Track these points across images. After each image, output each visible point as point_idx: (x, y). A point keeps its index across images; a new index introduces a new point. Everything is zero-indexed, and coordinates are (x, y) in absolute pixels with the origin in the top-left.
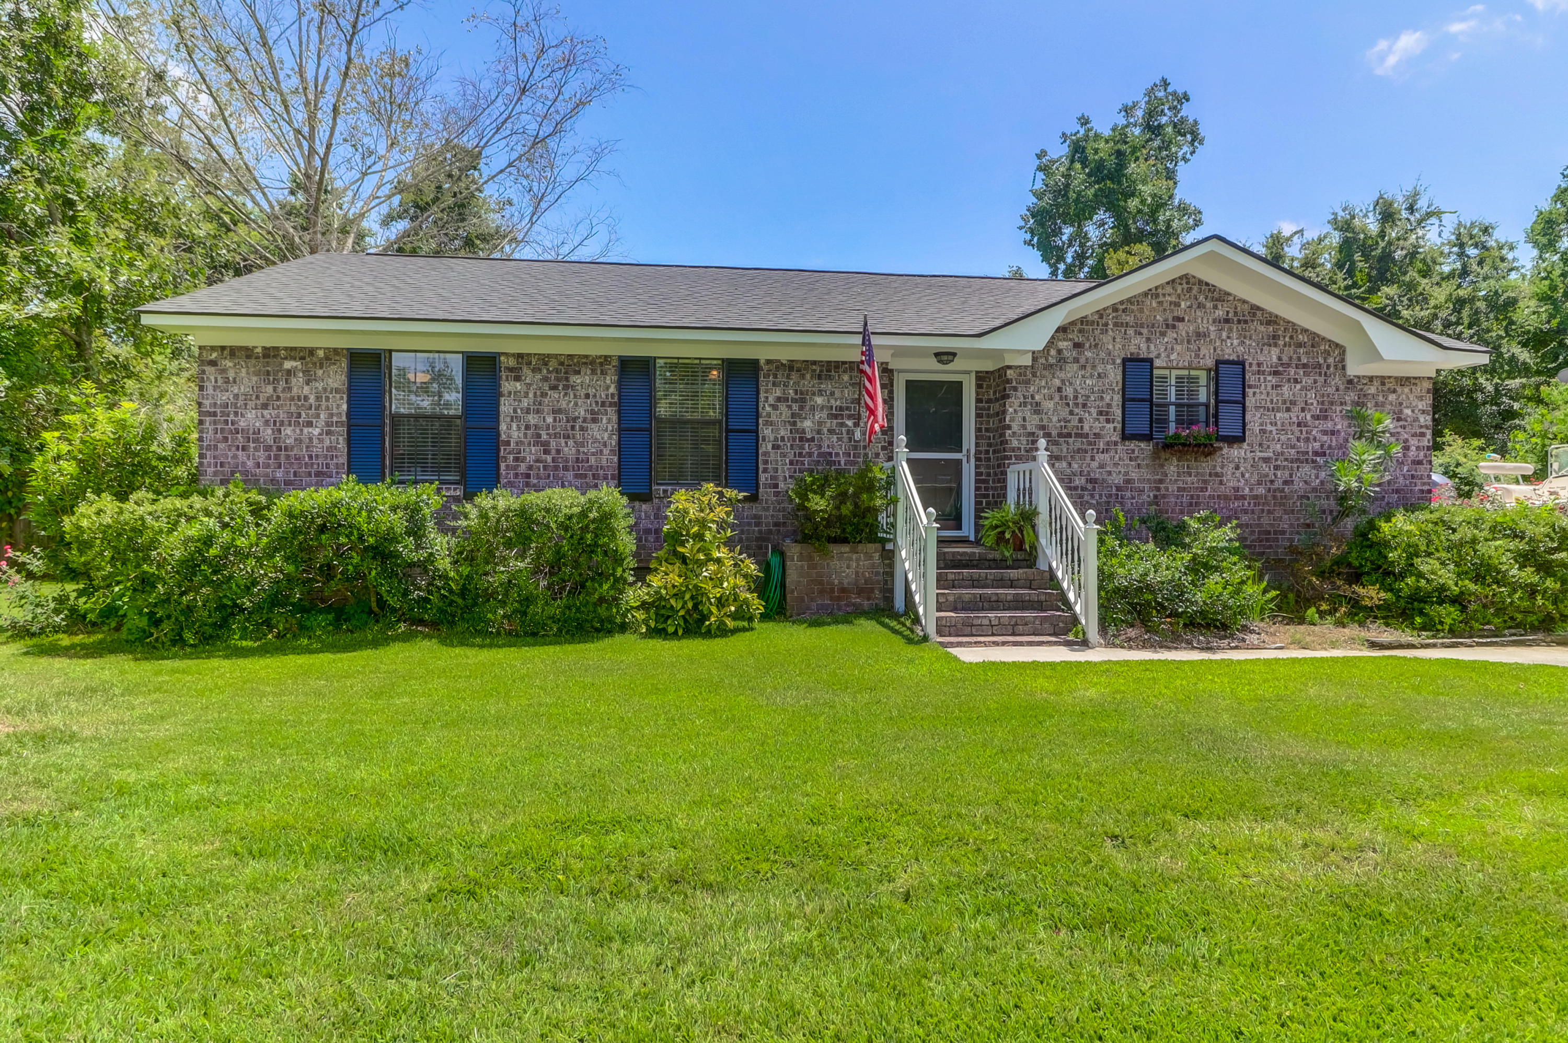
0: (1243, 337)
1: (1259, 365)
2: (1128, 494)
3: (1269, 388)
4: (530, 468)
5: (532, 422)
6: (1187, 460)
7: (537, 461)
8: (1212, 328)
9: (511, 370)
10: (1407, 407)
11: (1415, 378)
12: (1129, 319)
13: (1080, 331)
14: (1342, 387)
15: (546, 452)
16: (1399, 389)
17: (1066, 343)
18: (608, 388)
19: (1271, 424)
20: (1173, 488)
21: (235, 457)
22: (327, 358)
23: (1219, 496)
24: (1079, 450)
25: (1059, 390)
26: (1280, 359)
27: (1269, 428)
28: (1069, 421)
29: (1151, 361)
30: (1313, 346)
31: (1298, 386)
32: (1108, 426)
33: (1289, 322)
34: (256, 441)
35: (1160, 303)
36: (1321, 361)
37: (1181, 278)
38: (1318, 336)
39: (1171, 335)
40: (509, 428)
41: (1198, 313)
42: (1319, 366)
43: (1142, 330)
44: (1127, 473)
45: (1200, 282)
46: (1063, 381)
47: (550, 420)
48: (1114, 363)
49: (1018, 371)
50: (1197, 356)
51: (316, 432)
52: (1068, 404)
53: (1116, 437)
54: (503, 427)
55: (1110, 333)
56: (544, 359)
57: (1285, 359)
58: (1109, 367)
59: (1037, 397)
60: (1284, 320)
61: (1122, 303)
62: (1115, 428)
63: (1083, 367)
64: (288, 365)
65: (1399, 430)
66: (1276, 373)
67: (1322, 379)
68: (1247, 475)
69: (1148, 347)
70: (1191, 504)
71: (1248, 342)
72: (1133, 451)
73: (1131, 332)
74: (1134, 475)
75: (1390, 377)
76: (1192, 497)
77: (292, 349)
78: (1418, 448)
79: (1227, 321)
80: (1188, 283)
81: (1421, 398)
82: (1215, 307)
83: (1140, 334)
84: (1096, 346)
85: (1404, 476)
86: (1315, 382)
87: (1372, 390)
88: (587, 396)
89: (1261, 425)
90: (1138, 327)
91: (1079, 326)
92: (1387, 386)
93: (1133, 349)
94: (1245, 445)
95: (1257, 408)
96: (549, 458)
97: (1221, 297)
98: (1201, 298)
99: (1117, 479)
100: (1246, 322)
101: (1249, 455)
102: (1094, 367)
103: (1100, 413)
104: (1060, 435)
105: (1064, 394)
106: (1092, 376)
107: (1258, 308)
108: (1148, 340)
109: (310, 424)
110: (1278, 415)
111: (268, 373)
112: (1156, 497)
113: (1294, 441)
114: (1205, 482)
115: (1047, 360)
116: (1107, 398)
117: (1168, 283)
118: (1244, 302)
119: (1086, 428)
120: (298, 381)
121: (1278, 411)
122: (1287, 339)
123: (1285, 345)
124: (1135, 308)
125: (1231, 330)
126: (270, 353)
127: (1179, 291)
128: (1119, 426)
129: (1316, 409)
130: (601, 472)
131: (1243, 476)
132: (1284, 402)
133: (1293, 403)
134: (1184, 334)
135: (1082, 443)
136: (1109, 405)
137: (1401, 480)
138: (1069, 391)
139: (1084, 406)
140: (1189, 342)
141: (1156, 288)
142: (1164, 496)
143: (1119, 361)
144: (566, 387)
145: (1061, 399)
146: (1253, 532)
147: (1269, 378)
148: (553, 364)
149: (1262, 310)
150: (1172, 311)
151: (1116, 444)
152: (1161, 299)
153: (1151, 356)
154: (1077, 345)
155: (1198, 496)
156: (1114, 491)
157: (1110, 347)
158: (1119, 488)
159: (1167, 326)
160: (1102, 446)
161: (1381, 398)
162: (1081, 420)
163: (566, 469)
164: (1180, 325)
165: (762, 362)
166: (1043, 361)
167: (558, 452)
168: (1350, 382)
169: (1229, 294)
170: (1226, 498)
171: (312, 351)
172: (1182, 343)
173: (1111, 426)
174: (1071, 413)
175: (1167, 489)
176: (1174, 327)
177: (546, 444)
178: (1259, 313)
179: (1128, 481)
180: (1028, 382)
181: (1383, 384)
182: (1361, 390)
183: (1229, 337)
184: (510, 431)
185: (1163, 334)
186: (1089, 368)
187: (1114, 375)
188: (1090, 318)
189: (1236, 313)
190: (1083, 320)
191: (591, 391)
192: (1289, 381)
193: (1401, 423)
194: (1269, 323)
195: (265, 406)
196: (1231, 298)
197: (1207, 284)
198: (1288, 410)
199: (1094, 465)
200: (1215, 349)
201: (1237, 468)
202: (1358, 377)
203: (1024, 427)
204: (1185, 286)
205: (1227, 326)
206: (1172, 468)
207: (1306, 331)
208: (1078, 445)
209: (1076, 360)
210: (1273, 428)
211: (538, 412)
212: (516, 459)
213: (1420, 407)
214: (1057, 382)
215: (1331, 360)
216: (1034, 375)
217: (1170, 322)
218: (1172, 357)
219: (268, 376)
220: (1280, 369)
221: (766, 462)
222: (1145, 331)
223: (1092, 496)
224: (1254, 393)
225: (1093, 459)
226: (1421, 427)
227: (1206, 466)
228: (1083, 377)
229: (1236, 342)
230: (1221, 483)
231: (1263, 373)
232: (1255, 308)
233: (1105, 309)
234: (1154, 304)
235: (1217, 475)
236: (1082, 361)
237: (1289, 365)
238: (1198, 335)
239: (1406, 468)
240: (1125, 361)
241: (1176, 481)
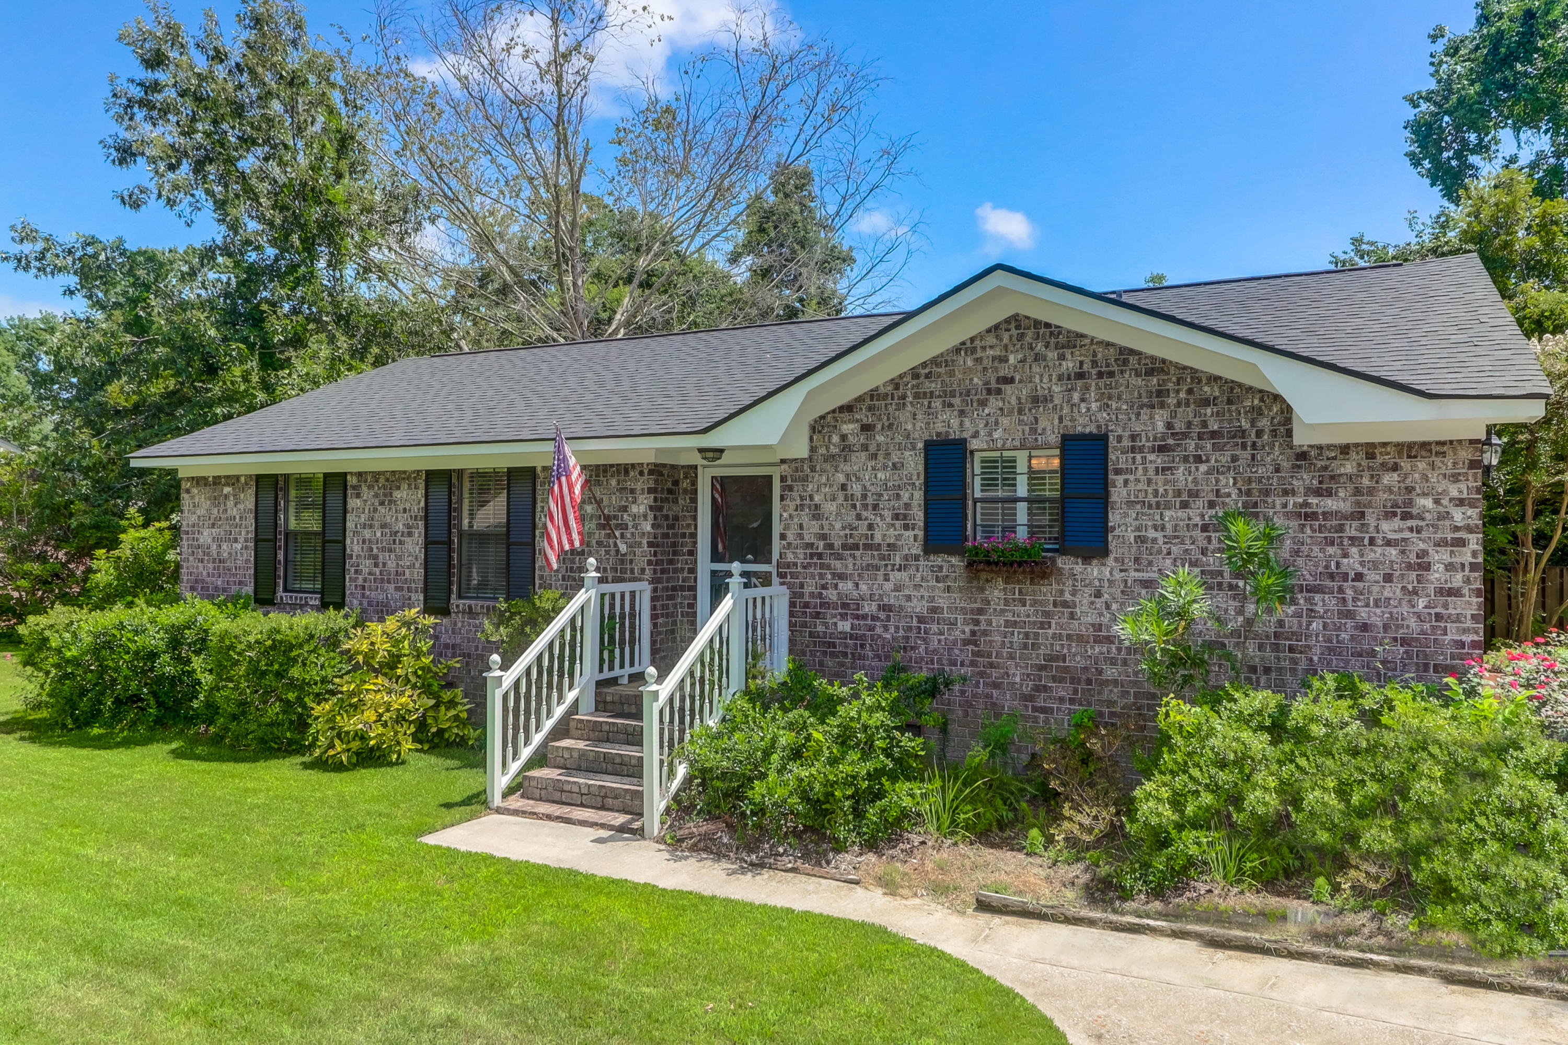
0: (1105, 400)
1: (1133, 438)
2: (935, 628)
3: (1151, 473)
4: (365, 580)
5: (367, 536)
6: (1019, 582)
7: (370, 574)
8: (1056, 389)
9: (354, 487)
10: (1424, 495)
11: (1443, 443)
12: (934, 386)
13: (870, 409)
14: (1286, 465)
15: (376, 565)
16: (1405, 464)
17: (851, 426)
18: (419, 502)
19: (1155, 528)
20: (998, 621)
21: (197, 568)
22: (246, 484)
23: (1069, 637)
24: (868, 567)
25: (843, 487)
26: (1169, 426)
27: (1151, 534)
28: (856, 528)
29: (963, 442)
30: (1230, 402)
31: (1203, 468)
32: (907, 533)
33: (1185, 368)
34: (208, 554)
35: (978, 360)
36: (1245, 424)
37: (1007, 321)
38: (1240, 385)
39: (994, 403)
40: (352, 543)
41: (1036, 369)
42: (1243, 433)
43: (953, 401)
44: (932, 599)
45: (1037, 323)
46: (847, 476)
47: (379, 534)
48: (914, 448)
49: (793, 465)
50: (1033, 431)
51: (239, 546)
52: (854, 506)
53: (917, 550)
54: (348, 541)
55: (909, 408)
56: (376, 475)
57: (1179, 426)
58: (907, 453)
59: (817, 498)
60: (1177, 366)
61: (924, 365)
62: (915, 537)
63: (874, 456)
64: (227, 490)
65: (1407, 534)
66: (1162, 449)
67: (1247, 454)
68: (1114, 606)
69: (961, 424)
70: (1025, 646)
71: (1114, 406)
72: (941, 568)
73: (937, 404)
74: (942, 602)
75: (1385, 445)
76: (1027, 635)
77: (228, 477)
78: (1450, 567)
79: (1080, 376)
80: (1018, 327)
81: (1455, 478)
82: (1062, 357)
83: (951, 405)
84: (890, 426)
85: (1418, 615)
86: (1234, 459)
87: (1349, 468)
88: (405, 510)
89: (1138, 529)
90: (947, 395)
91: (868, 402)
92: (1380, 460)
93: (940, 427)
94: (1110, 561)
95: (1130, 504)
96: (377, 571)
97: (1073, 340)
98: (1039, 347)
99: (919, 607)
100: (1111, 374)
101: (1118, 576)
102: (888, 455)
103: (896, 517)
104: (845, 547)
105: (849, 492)
106: (885, 467)
107: (1132, 352)
108: (962, 413)
109: (236, 540)
110: (1168, 514)
111: (215, 498)
112: (973, 633)
113: (1196, 554)
114: (1047, 614)
115: (828, 448)
116: (905, 496)
117: (989, 331)
118: (1108, 344)
119: (878, 538)
120: (230, 503)
121: (1168, 506)
122: (1182, 395)
123: (1179, 404)
124: (942, 370)
125: (1087, 388)
126: (217, 481)
127: (1006, 340)
128: (921, 534)
129: (1234, 501)
130: (413, 585)
131: (1108, 607)
132: (1178, 493)
133: (1194, 494)
134: (1013, 400)
135: (873, 556)
136: (907, 506)
137: (1413, 623)
138: (856, 489)
139: (875, 507)
140: (1020, 412)
141: (972, 339)
142: (985, 633)
143: (920, 445)
144: (390, 502)
145: (846, 499)
146: (1125, 694)
147: (1151, 457)
148: (382, 481)
149: (1139, 353)
150: (996, 370)
151: (917, 558)
152: (979, 354)
153: (965, 435)
154: (866, 428)
155: (1036, 635)
156: (915, 623)
157: (909, 427)
158: (921, 620)
159: (989, 392)
160: (898, 561)
161: (1366, 482)
162: (871, 527)
163: (389, 582)
164: (1008, 389)
165: (539, 469)
166: (822, 451)
167: (384, 564)
168: (1302, 456)
169: (1083, 336)
170: (1081, 639)
171: (238, 478)
172: (1011, 412)
173: (910, 533)
174: (859, 518)
175: (989, 623)
176: (999, 392)
177: (376, 557)
178: (1133, 360)
179: (934, 610)
180: (805, 479)
181: (1371, 456)
182: (1325, 468)
183: (1083, 400)
184: (354, 546)
185: (983, 403)
186: (880, 457)
187: (914, 464)
188: (882, 390)
189: (1094, 363)
190: (874, 394)
191: (408, 506)
192: (1186, 459)
193: (1410, 523)
194: (1150, 372)
195: (213, 526)
196: (1087, 341)
197: (1048, 325)
198: (1185, 505)
199: (888, 586)
200: (1061, 419)
201: (1098, 595)
202: (1320, 448)
203: (800, 536)
204: (1014, 332)
205: (1080, 383)
206: (996, 592)
207: (1217, 379)
208: (867, 560)
209: (865, 448)
210: (1159, 535)
211: (371, 526)
212: (356, 572)
213: (1454, 493)
214: (841, 478)
215: (1264, 423)
216: (813, 469)
217: (993, 385)
218: (996, 435)
219: (216, 500)
220: (1171, 442)
221: (541, 577)
222: (957, 401)
223: (886, 628)
224: (1126, 482)
225: (887, 579)
226: (1457, 529)
227: (1047, 592)
228: (874, 469)
229: (1094, 406)
230: (1072, 616)
231: (1141, 450)
232: (1126, 354)
233: (901, 376)
234: (970, 363)
235: (1065, 604)
236: (872, 448)
237: (1185, 435)
238: (1035, 400)
239: (1421, 603)
240: (929, 445)
241: (1003, 611)
